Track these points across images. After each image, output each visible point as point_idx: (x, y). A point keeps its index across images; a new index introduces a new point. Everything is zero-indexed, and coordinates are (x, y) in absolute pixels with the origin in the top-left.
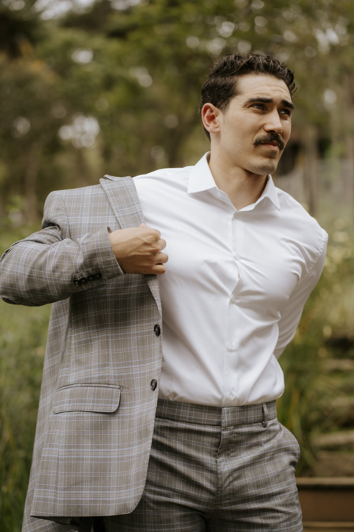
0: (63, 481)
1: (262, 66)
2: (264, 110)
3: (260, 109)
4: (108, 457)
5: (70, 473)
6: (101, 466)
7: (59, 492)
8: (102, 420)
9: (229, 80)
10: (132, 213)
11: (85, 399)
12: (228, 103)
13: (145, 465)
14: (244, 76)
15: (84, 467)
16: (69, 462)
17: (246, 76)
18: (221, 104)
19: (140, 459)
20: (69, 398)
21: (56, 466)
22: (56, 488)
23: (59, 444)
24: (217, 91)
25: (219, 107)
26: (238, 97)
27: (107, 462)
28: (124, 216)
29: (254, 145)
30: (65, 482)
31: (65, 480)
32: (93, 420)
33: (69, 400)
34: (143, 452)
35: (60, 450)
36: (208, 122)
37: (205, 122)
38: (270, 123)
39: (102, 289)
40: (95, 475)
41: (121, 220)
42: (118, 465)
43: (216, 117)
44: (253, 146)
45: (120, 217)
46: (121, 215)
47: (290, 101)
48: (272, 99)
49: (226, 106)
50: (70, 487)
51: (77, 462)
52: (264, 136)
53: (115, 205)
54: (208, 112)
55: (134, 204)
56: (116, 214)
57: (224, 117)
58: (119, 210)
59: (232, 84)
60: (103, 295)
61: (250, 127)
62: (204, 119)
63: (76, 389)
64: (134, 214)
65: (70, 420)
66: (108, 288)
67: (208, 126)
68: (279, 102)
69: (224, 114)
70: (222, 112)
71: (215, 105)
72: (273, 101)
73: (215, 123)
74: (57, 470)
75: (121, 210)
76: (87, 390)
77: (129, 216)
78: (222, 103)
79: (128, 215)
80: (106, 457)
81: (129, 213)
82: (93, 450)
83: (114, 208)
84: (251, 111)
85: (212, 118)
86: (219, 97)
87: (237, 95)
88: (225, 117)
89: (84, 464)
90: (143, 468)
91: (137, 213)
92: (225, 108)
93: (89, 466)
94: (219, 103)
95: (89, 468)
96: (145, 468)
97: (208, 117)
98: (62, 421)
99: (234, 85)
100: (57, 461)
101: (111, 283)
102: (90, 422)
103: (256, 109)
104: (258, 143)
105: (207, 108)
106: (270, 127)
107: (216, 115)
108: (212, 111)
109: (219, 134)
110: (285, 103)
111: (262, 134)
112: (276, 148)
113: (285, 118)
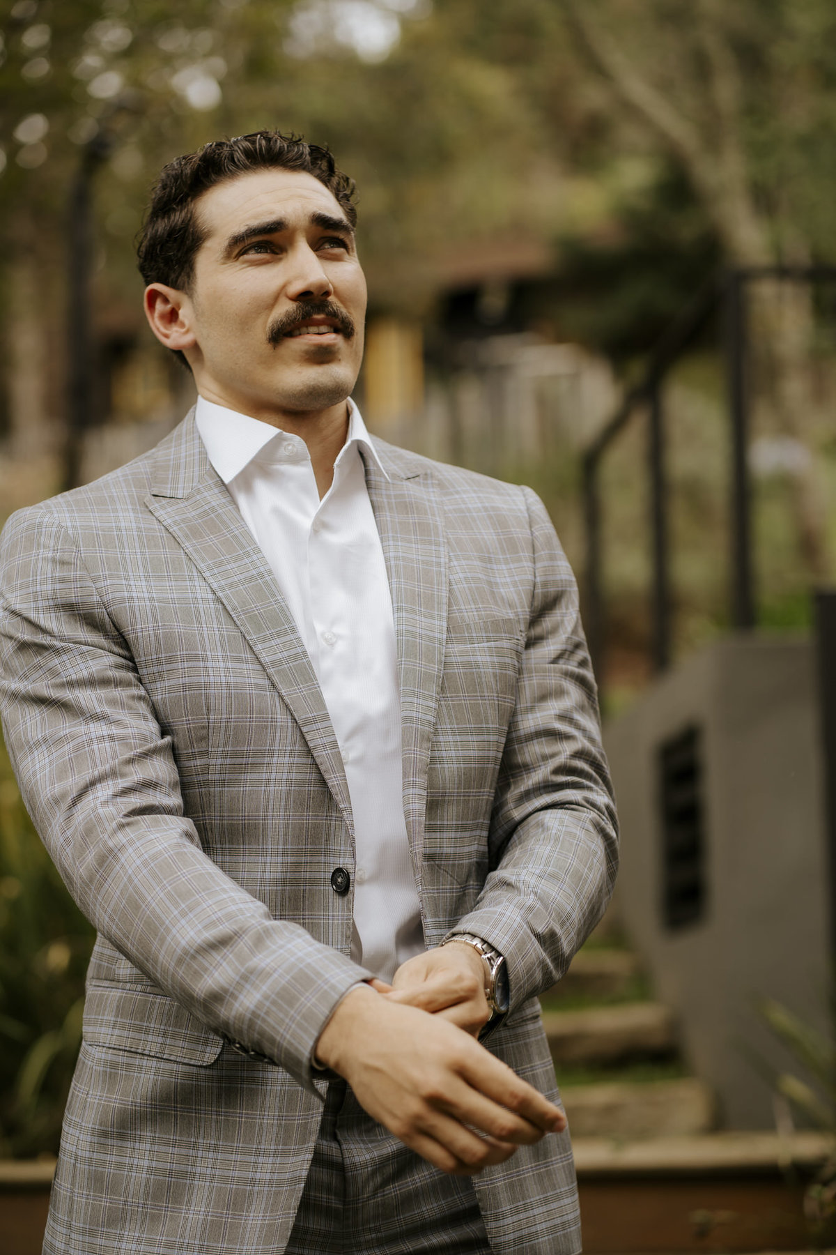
0: (83, 1211)
1: (239, 155)
2: (277, 254)
3: (267, 252)
4: (190, 1169)
5: (99, 1197)
6: (169, 1187)
7: (73, 1236)
8: (179, 1081)
9: (178, 217)
10: (247, 575)
11: (148, 1025)
13: (290, 1209)
14: (208, 192)
15: (132, 1187)
16: (100, 1169)
17: (211, 190)
18: (177, 278)
19: (277, 1194)
20: (114, 1013)
21: (71, 1171)
22: (70, 1227)
23: (80, 1121)
24: (160, 251)
25: (174, 285)
26: (208, 244)
27: (185, 1181)
28: (231, 586)
29: (269, 342)
30: (86, 1214)
31: (86, 1209)
32: (160, 1078)
33: (113, 1019)
34: (288, 1176)
35: (81, 1137)
36: (166, 328)
37: (158, 329)
38: (297, 278)
39: (198, 762)
40: (153, 1209)
41: (227, 597)
42: (211, 1193)
43: (179, 309)
44: (270, 346)
45: (221, 588)
46: (223, 583)
48: (281, 219)
49: (189, 277)
50: (95, 1228)
51: (118, 1172)
52: (288, 314)
53: (203, 560)
54: (159, 306)
55: (248, 554)
56: (211, 580)
57: (193, 302)
58: (216, 571)
59: (186, 222)
60: (201, 778)
61: (249, 303)
62: (156, 324)
63: (132, 998)
64: (251, 579)
65: (113, 1070)
66: (213, 762)
67: (167, 336)
68: (304, 222)
69: (191, 296)
70: (187, 294)
71: (166, 283)
72: (287, 221)
73: (183, 325)
74: (73, 1184)
75: (220, 569)
76: (153, 1003)
77: (242, 584)
78: (180, 274)
79: (240, 581)
80: (183, 1168)
81: (241, 577)
82: (156, 1148)
83: (202, 566)
84: (244, 266)
85: (172, 318)
87: (203, 241)
88: (195, 301)
89: (133, 1180)
90: (285, 1218)
91: (261, 575)
92: (188, 283)
93: (143, 1184)
94: (173, 276)
95: (142, 1191)
96: (289, 1217)
97: (162, 317)
98: (94, 1067)
99: (191, 223)
100: (72, 1161)
101: (221, 749)
102: (151, 1081)
103: (252, 256)
104: (281, 334)
105: (153, 296)
106: (297, 287)
107: (178, 306)
108: (166, 301)
109: (195, 347)
110: (321, 221)
111: (286, 308)
112: (330, 338)
113: (337, 258)
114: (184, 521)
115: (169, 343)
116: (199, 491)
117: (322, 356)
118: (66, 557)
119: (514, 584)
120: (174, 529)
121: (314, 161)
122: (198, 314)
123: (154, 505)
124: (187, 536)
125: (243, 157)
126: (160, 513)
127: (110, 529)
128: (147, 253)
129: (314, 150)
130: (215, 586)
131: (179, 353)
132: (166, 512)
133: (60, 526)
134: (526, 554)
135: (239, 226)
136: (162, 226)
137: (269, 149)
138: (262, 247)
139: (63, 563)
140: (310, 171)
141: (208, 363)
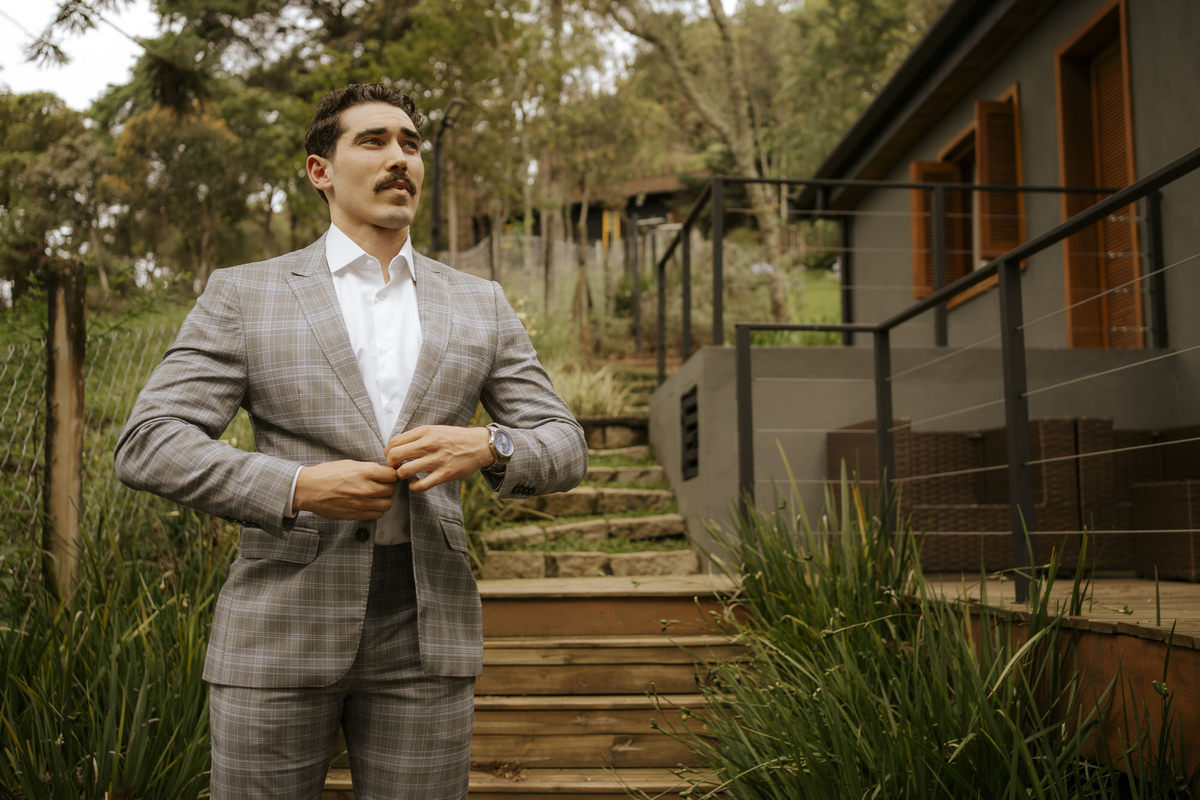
1: (367, 93)
2: (381, 145)
3: (375, 144)
5: (241, 631)
9: (330, 120)
12: (335, 147)
14: (348, 110)
17: (350, 108)
18: (327, 152)
24: (318, 137)
25: (324, 156)
26: (345, 135)
29: (374, 191)
31: (234, 639)
36: (317, 179)
37: (313, 179)
38: (391, 158)
40: (270, 636)
43: (325, 169)
44: (374, 194)
46: (316, 321)
47: (413, 129)
49: (333, 152)
52: (386, 178)
53: (308, 309)
54: (314, 167)
55: (332, 306)
59: (334, 123)
61: (365, 169)
62: (312, 177)
64: (333, 318)
67: (317, 183)
68: (397, 131)
69: (332, 163)
70: (330, 161)
71: (320, 156)
72: (387, 129)
73: (326, 177)
75: (316, 314)
77: (325, 321)
78: (328, 150)
85: (321, 173)
86: (322, 143)
88: (334, 165)
91: (337, 316)
92: (332, 155)
94: (324, 151)
97: (315, 172)
99: (337, 124)
103: (369, 145)
104: (380, 188)
105: (312, 161)
106: (391, 163)
107: (325, 167)
108: (319, 164)
109: (332, 189)
110: (406, 132)
111: (383, 175)
112: (404, 192)
113: (411, 153)
114: (303, 288)
115: (318, 186)
116: (316, 274)
117: (399, 201)
118: (231, 305)
119: (487, 330)
120: (297, 293)
121: (405, 104)
122: (335, 172)
123: (291, 279)
124: (303, 297)
125: (368, 94)
126: (293, 284)
127: (261, 291)
128: (311, 137)
129: (406, 98)
130: (311, 323)
131: (321, 192)
132: (295, 283)
133: (234, 285)
134: (493, 317)
135: (361, 128)
136: (321, 125)
137: (382, 93)
138: (375, 141)
139: (229, 308)
140: (402, 108)
141: (337, 198)
